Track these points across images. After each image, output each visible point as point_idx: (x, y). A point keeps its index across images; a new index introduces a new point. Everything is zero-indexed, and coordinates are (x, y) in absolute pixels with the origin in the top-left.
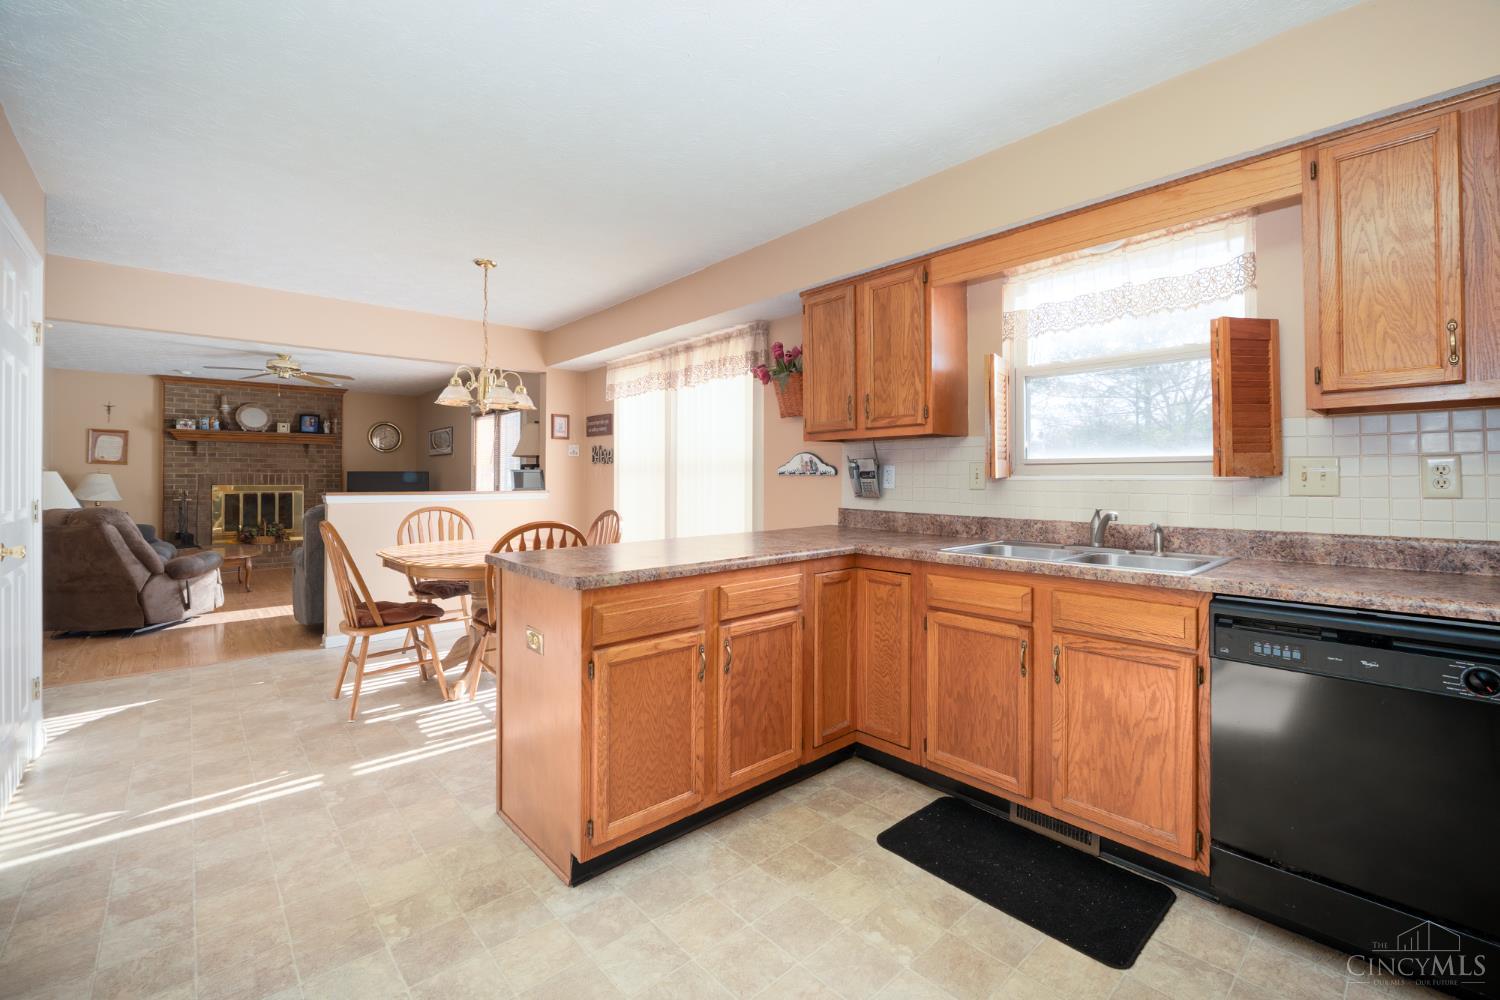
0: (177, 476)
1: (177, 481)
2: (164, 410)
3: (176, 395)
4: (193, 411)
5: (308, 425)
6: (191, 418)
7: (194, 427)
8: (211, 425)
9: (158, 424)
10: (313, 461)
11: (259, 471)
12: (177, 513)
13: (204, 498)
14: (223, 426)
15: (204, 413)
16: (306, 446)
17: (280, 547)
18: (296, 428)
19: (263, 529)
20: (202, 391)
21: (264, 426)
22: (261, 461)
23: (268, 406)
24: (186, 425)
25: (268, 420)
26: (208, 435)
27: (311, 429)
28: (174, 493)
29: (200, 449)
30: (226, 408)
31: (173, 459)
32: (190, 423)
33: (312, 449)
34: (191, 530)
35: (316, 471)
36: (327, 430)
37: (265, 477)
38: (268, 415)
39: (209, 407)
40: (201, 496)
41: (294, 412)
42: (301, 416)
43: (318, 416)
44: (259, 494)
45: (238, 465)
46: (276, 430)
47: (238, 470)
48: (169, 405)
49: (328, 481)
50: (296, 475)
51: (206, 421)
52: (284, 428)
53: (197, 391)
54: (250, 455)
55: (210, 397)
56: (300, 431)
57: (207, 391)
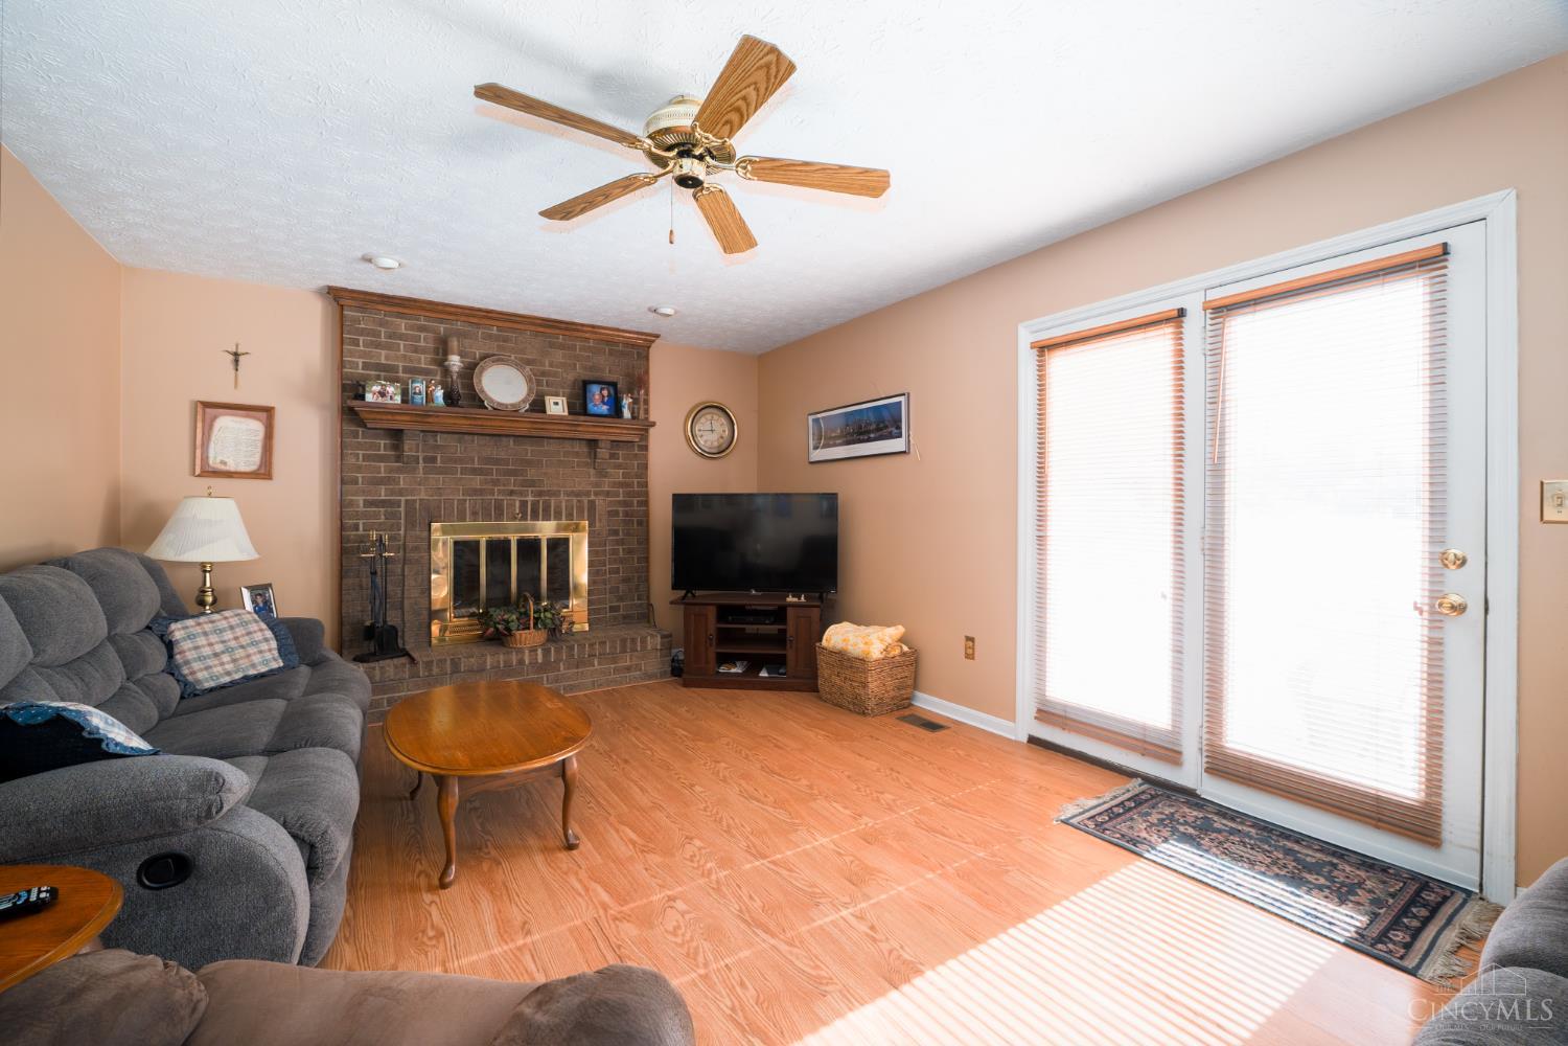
0: (368, 503)
1: (365, 515)
2: (342, 364)
3: (362, 332)
4: (393, 369)
5: (598, 401)
6: (393, 380)
7: (398, 399)
8: (429, 397)
9: (329, 394)
10: (602, 474)
11: (512, 493)
12: (366, 581)
13: (416, 549)
14: (450, 398)
15: (415, 371)
16: (593, 444)
17: (558, 651)
18: (579, 406)
19: (526, 614)
20: (412, 328)
21: (524, 401)
22: (513, 473)
23: (529, 362)
24: (382, 394)
25: (530, 390)
26: (426, 413)
27: (604, 409)
28: (362, 539)
29: (409, 446)
30: (455, 361)
31: (359, 469)
32: (391, 389)
33: (603, 452)
34: (393, 619)
35: (608, 494)
36: (627, 414)
37: (524, 504)
38: (529, 381)
39: (423, 361)
40: (410, 545)
41: (571, 377)
42: (586, 384)
43: (614, 385)
44: (514, 538)
45: (477, 481)
46: (544, 411)
47: (475, 492)
48: (352, 354)
49: (626, 514)
50: (575, 499)
51: (420, 386)
52: (557, 407)
53: (402, 325)
54: (497, 462)
55: (425, 341)
56: (585, 412)
57: (422, 329)
